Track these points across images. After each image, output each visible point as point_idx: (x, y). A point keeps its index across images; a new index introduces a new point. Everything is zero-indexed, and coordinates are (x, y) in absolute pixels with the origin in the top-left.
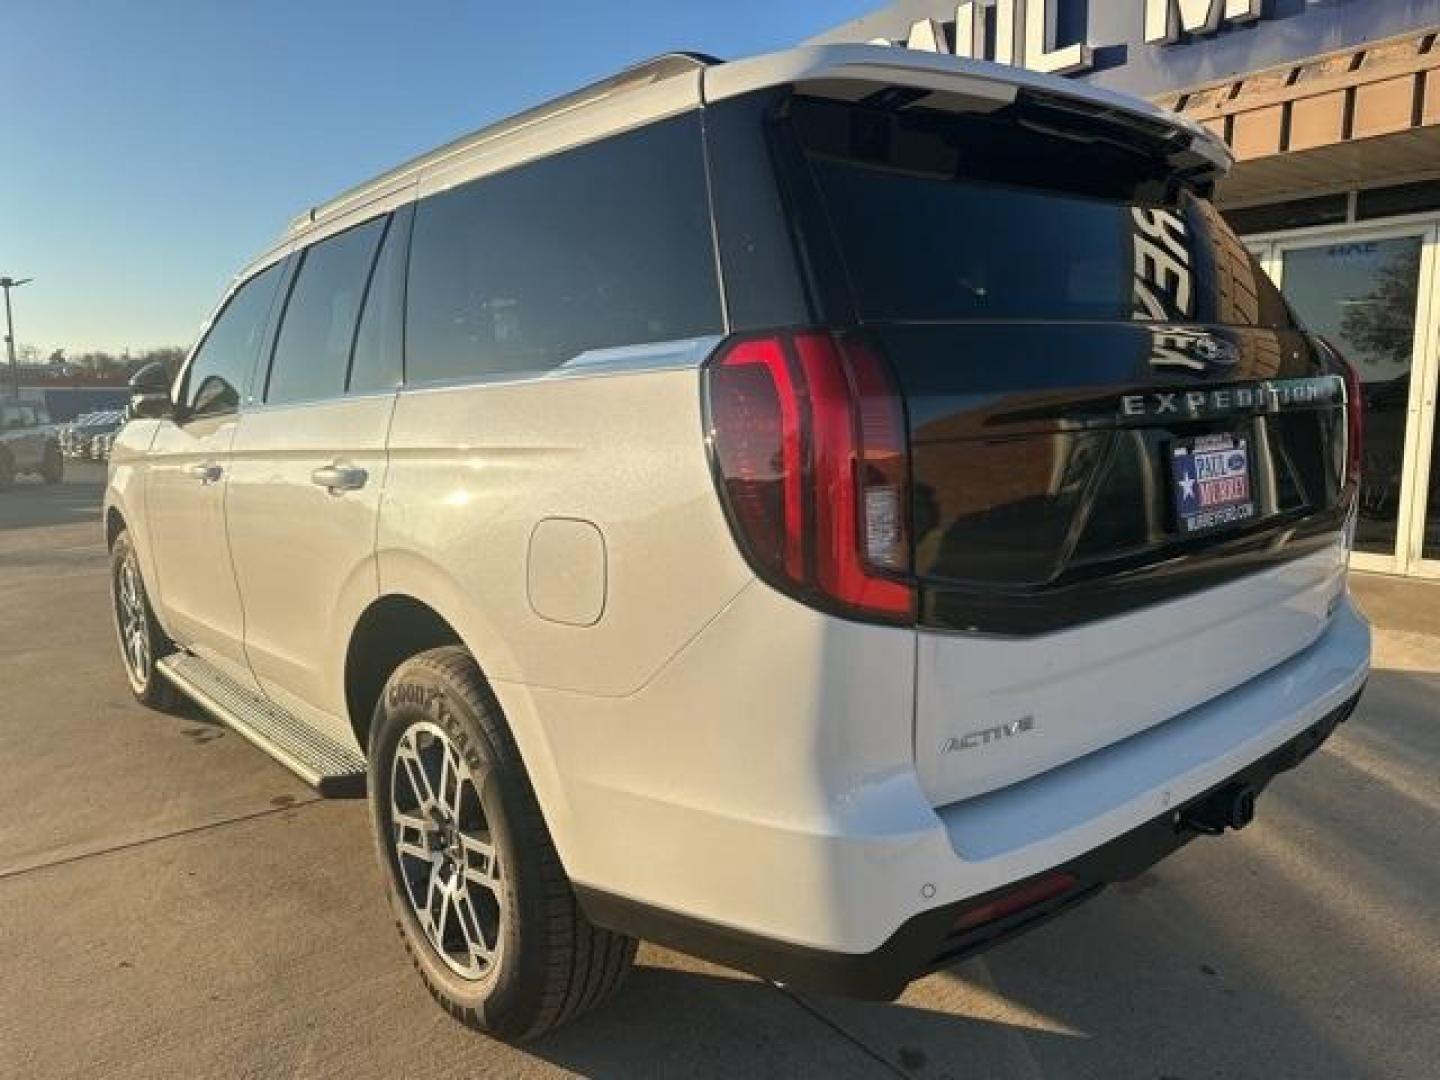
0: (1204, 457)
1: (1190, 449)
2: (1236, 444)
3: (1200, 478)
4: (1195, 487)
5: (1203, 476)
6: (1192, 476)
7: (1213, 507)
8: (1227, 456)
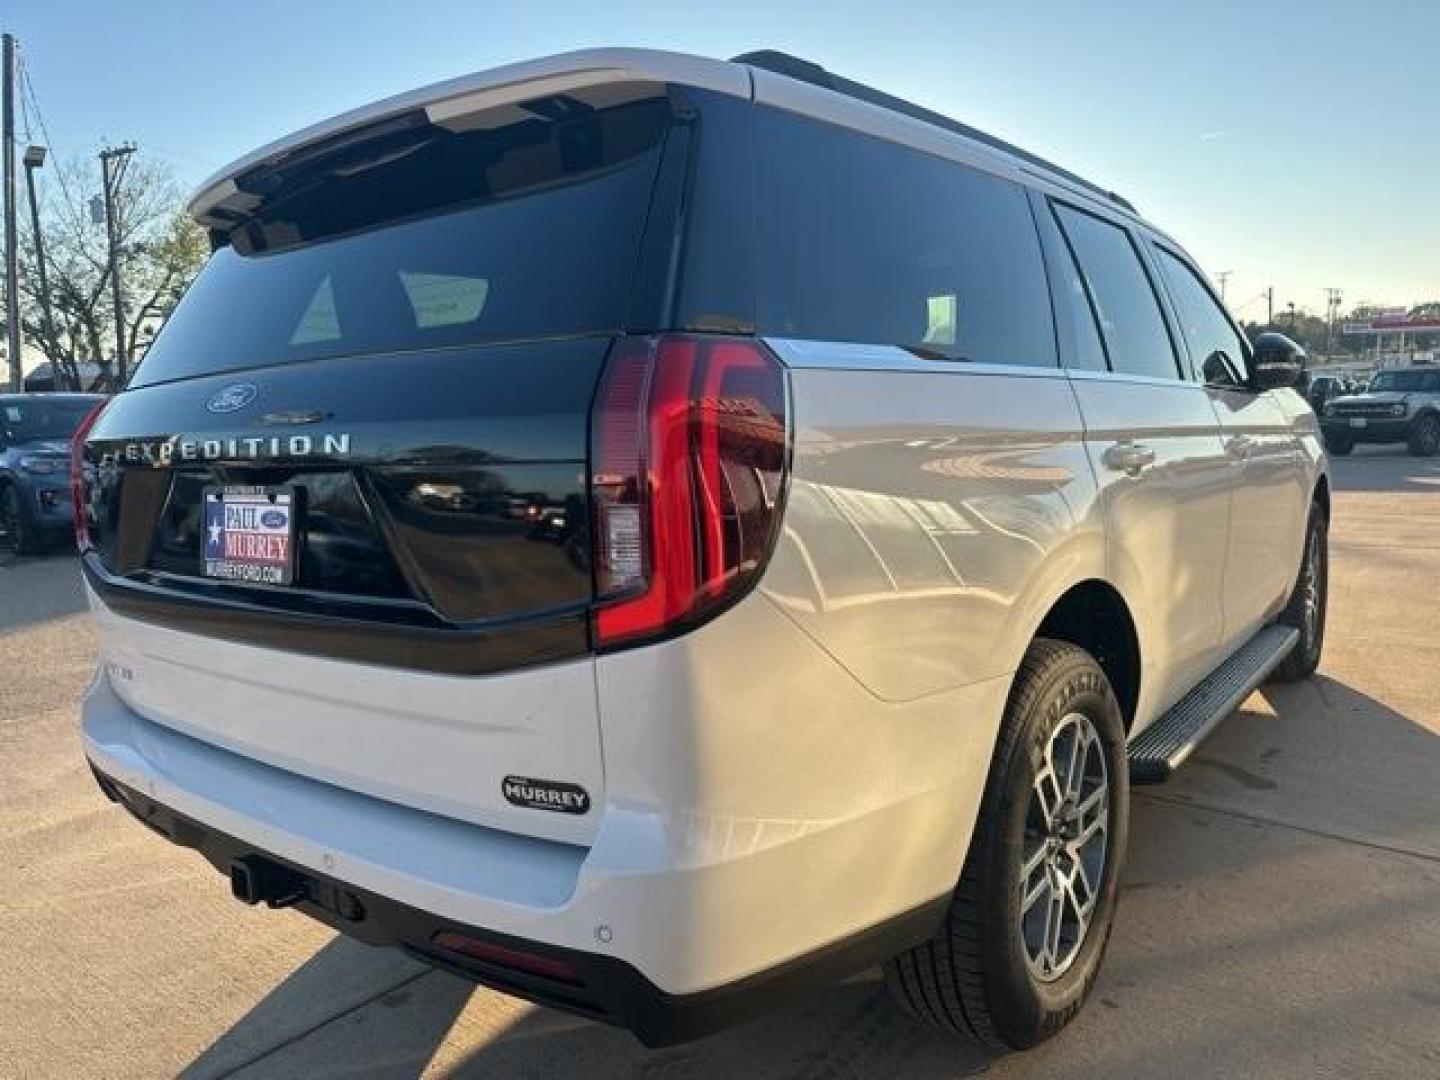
0: (234, 507)
1: (219, 497)
2: (272, 499)
3: (228, 527)
4: (222, 535)
5: (231, 526)
6: (221, 523)
7: (237, 560)
8: (261, 510)
